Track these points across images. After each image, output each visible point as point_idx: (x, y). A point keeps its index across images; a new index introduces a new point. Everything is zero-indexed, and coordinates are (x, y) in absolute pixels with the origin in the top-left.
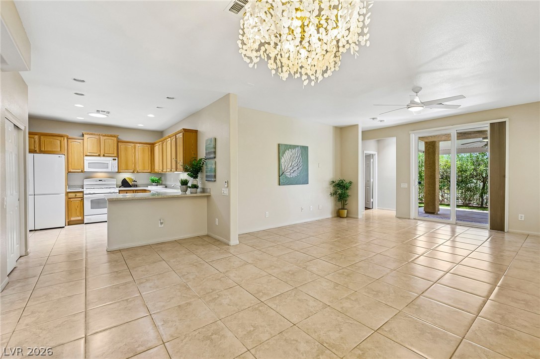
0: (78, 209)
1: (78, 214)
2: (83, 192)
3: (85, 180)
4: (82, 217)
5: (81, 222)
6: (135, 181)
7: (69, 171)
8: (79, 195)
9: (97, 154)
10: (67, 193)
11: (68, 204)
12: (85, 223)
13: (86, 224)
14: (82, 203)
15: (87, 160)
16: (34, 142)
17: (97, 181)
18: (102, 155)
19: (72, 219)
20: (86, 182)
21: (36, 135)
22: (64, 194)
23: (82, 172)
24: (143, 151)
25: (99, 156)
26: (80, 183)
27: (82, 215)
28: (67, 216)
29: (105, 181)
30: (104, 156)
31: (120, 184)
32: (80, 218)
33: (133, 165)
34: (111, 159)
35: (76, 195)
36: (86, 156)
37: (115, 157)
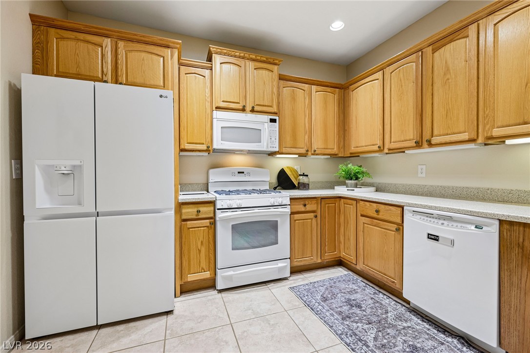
0: (203, 250)
1: (204, 264)
2: (213, 203)
3: (211, 171)
4: (213, 272)
5: (210, 285)
6: (304, 175)
7: (182, 147)
8: (206, 210)
9: (239, 106)
10: (180, 205)
11: (181, 238)
12: (219, 287)
13: (220, 291)
14: (211, 231)
15: (219, 120)
16: (103, 55)
17: (233, 174)
18: (248, 108)
19: (191, 278)
20: (215, 176)
21: (107, 36)
22: (173, 212)
23: (208, 150)
24: (325, 103)
25: (243, 110)
26: (200, 179)
27: (212, 266)
28: (178, 271)
29: (249, 174)
30: (253, 111)
31: (274, 180)
32: (207, 275)
33: (307, 137)
34: (267, 118)
35: (199, 212)
36: (218, 108)
37: (275, 113)
